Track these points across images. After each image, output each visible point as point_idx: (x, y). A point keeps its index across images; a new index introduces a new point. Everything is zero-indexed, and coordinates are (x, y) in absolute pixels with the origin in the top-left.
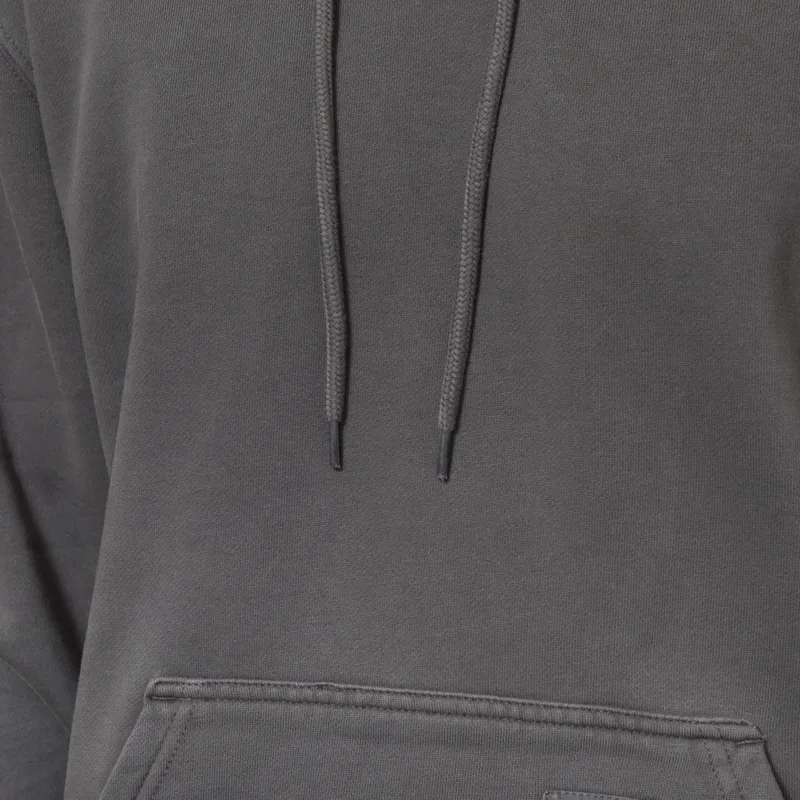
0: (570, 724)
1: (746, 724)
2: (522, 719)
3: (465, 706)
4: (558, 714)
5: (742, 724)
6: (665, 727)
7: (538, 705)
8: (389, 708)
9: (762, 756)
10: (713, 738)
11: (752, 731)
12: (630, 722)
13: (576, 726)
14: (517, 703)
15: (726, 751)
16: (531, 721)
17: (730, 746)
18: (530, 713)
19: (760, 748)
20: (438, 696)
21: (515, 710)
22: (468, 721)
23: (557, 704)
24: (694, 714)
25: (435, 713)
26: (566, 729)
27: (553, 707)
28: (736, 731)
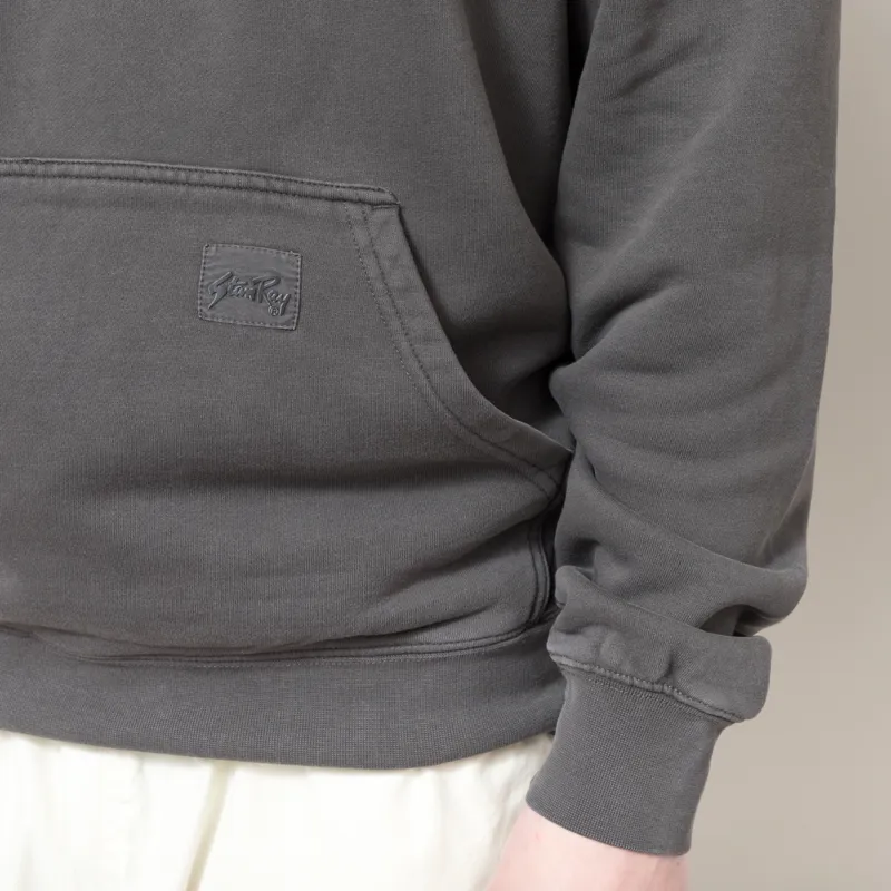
0: (228, 187)
1: (383, 191)
2: (187, 183)
3: (142, 172)
4: (218, 178)
5: (379, 190)
6: (309, 189)
7: (202, 171)
8: (79, 177)
9: (395, 218)
10: (351, 201)
11: (387, 197)
12: (279, 185)
13: (234, 188)
14: (185, 170)
15: (364, 213)
16: (196, 185)
17: (367, 208)
18: (195, 177)
19: (394, 213)
20: (119, 164)
21: (182, 176)
22: (143, 185)
23: (217, 170)
24: (337, 180)
25: (116, 179)
26: (225, 191)
27: (215, 172)
28: (372, 196)
